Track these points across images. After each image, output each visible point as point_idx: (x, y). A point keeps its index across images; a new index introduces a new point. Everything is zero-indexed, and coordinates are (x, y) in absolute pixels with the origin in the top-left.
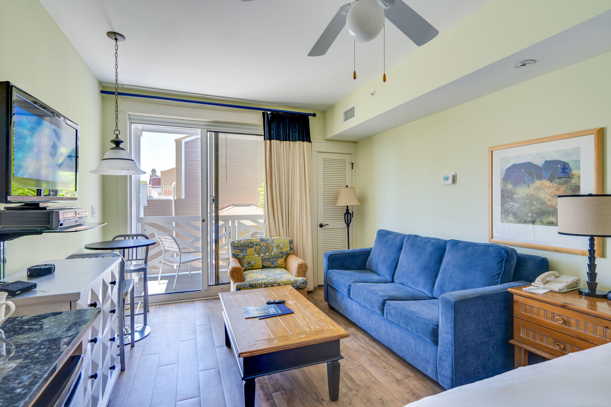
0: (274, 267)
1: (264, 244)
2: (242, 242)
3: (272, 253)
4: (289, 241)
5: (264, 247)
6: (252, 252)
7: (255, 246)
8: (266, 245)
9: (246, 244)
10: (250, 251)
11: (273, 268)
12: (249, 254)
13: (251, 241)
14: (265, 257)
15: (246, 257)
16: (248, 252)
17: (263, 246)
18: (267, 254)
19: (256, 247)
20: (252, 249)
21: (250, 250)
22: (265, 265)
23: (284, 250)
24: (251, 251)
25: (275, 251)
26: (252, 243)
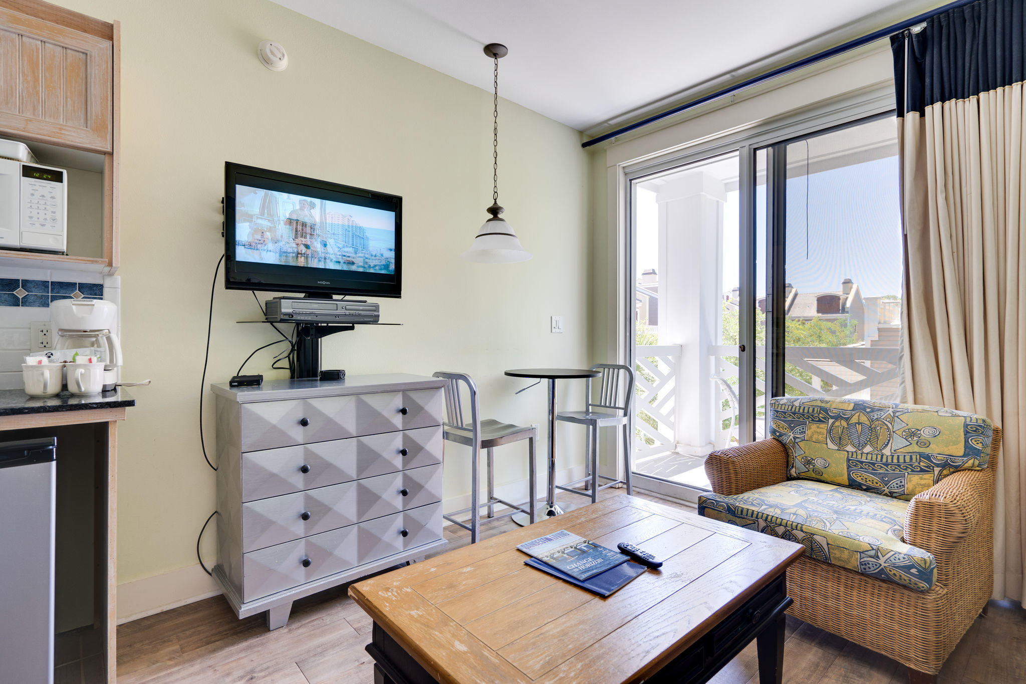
0: (891, 495)
1: (864, 419)
2: (797, 404)
3: (887, 452)
4: (966, 426)
5: (859, 427)
6: (820, 433)
7: (831, 421)
8: (868, 423)
9: (806, 411)
10: (815, 430)
11: (886, 495)
12: (811, 437)
13: (823, 405)
14: (859, 457)
15: (802, 444)
16: (809, 433)
17: (859, 423)
18: (868, 449)
19: (833, 423)
20: (822, 426)
21: (814, 427)
22: (859, 480)
23: (937, 449)
24: (819, 430)
25: (898, 443)
26: (826, 410)
